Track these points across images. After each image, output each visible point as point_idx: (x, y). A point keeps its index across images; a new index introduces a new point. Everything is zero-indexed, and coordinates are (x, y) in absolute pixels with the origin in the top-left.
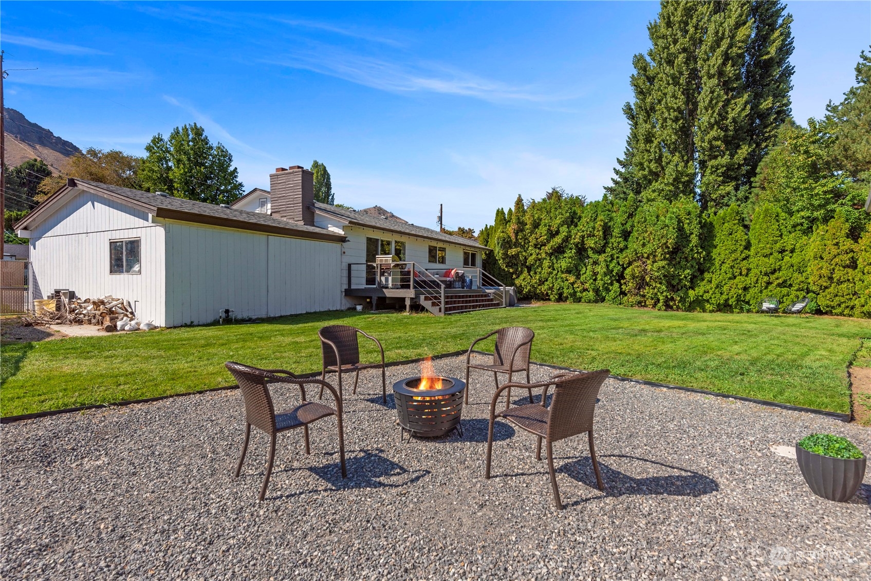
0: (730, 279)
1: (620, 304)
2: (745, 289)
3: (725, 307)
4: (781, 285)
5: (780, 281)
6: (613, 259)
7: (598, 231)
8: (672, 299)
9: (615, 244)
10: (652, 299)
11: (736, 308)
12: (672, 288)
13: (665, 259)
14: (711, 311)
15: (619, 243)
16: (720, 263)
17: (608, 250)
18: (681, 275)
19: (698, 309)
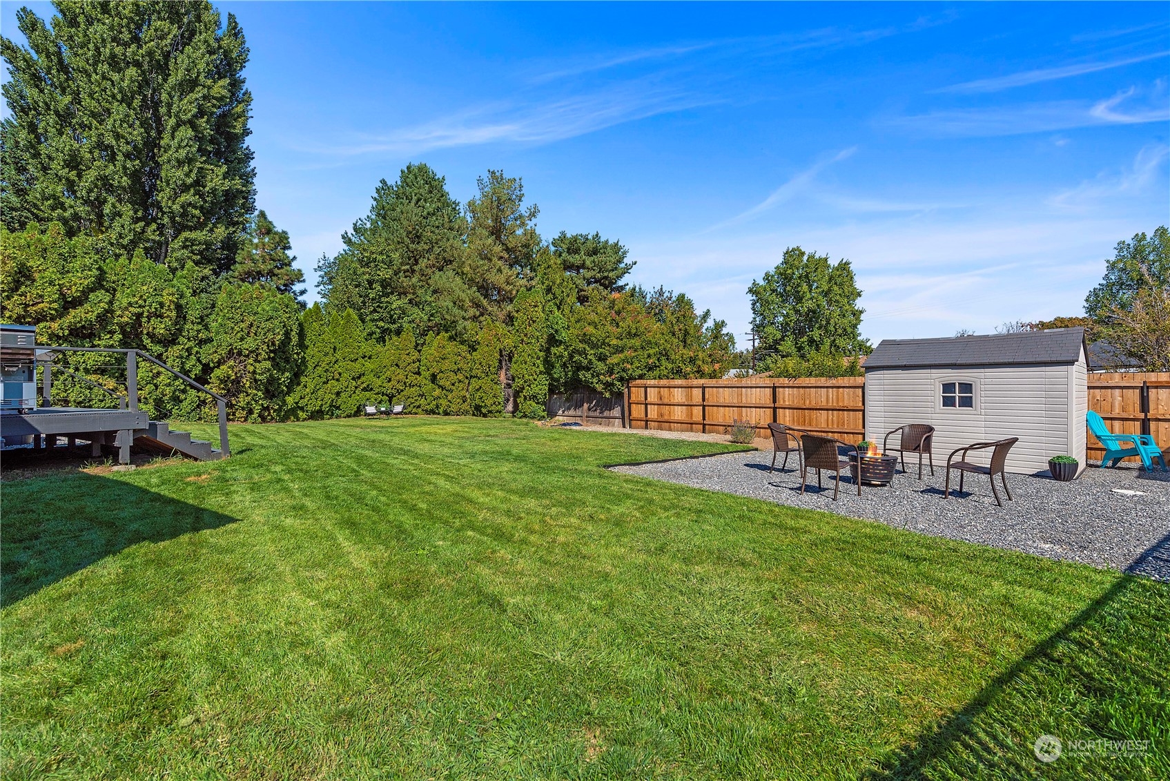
0: (324, 383)
1: (200, 419)
2: (338, 394)
3: (317, 415)
4: (365, 389)
5: (365, 385)
6: (190, 354)
7: (169, 309)
8: (267, 408)
9: (192, 333)
10: (243, 409)
11: (327, 414)
12: (269, 395)
13: (269, 358)
14: (304, 420)
15: (199, 331)
16: (314, 365)
17: (181, 339)
18: (280, 379)
19: (292, 418)
